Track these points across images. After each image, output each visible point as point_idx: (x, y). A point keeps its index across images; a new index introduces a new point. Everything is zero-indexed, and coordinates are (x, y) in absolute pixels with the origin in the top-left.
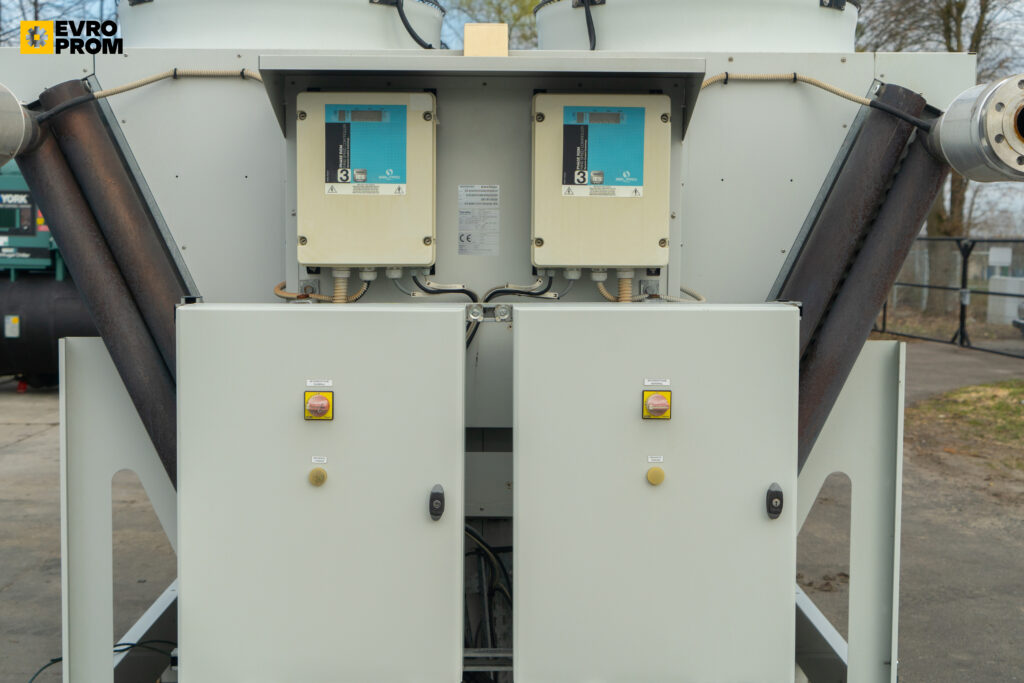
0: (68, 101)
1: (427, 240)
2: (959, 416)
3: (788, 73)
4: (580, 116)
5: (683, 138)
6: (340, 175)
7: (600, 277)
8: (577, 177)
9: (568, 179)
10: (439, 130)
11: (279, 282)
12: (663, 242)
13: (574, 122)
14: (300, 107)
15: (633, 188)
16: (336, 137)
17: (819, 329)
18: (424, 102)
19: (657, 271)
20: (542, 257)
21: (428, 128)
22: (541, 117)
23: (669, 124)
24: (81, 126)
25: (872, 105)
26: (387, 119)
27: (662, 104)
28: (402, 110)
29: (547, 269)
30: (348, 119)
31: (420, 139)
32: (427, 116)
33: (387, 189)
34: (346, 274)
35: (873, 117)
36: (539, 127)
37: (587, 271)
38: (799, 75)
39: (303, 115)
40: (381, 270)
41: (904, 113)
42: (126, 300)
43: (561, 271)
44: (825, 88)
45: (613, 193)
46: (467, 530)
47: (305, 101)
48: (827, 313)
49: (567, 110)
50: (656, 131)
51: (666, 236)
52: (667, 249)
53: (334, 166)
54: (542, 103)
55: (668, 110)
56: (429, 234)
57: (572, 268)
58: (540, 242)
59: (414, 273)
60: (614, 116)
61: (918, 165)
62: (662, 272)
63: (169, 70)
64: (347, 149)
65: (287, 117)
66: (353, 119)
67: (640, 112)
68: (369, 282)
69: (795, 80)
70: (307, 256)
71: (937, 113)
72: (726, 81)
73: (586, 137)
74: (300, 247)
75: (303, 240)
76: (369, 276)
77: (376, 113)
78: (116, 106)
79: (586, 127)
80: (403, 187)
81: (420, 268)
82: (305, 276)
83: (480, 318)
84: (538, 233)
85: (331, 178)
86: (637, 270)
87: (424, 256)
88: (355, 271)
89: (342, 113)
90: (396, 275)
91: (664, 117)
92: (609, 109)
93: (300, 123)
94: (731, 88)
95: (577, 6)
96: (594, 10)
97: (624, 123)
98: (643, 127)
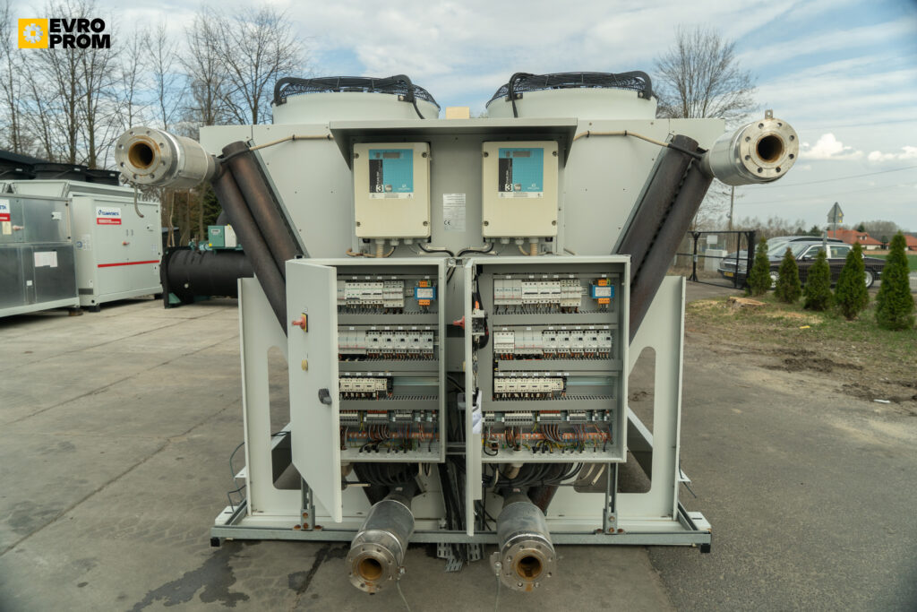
0: (236, 152)
1: (425, 223)
2: (695, 314)
3: (621, 131)
4: (508, 153)
5: (565, 167)
6: (378, 188)
7: (520, 243)
8: (507, 187)
9: (502, 189)
10: (432, 164)
11: (349, 248)
12: (554, 223)
13: (504, 157)
14: (355, 152)
15: (537, 193)
16: (375, 167)
17: (639, 270)
18: (421, 147)
19: (550, 239)
20: (488, 232)
21: (425, 161)
22: (487, 154)
23: (557, 157)
24: (244, 166)
25: (669, 146)
26: (402, 157)
27: (551, 147)
28: (410, 152)
29: (491, 238)
30: (381, 158)
31: (420, 167)
32: (424, 155)
33: (403, 196)
34: (382, 243)
35: (669, 153)
36: (485, 159)
37: (512, 239)
38: (628, 132)
39: (357, 156)
40: (401, 240)
41: (687, 150)
42: (269, 258)
43: (498, 239)
44: (646, 140)
45: (527, 196)
46: (448, 378)
47: (357, 148)
48: (643, 262)
49: (501, 150)
50: (550, 161)
51: (556, 219)
52: (556, 226)
53: (374, 182)
54: (487, 147)
55: (556, 149)
56: (426, 220)
57: (505, 238)
58: (487, 223)
59: (419, 241)
60: (527, 153)
61: (695, 179)
62: (554, 239)
63: (291, 136)
64: (381, 173)
65: (349, 157)
66: (384, 157)
67: (541, 151)
68: (395, 247)
69: (626, 134)
70: (361, 232)
71: (703, 151)
72: (588, 136)
73: (511, 165)
74: (357, 228)
75: (359, 224)
76: (394, 243)
77: (396, 154)
78: (264, 155)
79: (511, 160)
80: (412, 194)
81: (422, 239)
82: (362, 244)
83: (454, 266)
84: (485, 219)
85: (373, 190)
86: (540, 238)
87: (424, 232)
88: (387, 241)
89: (378, 154)
90: (409, 242)
91: (554, 153)
92: (524, 149)
93: (355, 160)
94: (591, 140)
95: (508, 100)
96: (517, 102)
97: (532, 157)
98: (542, 159)
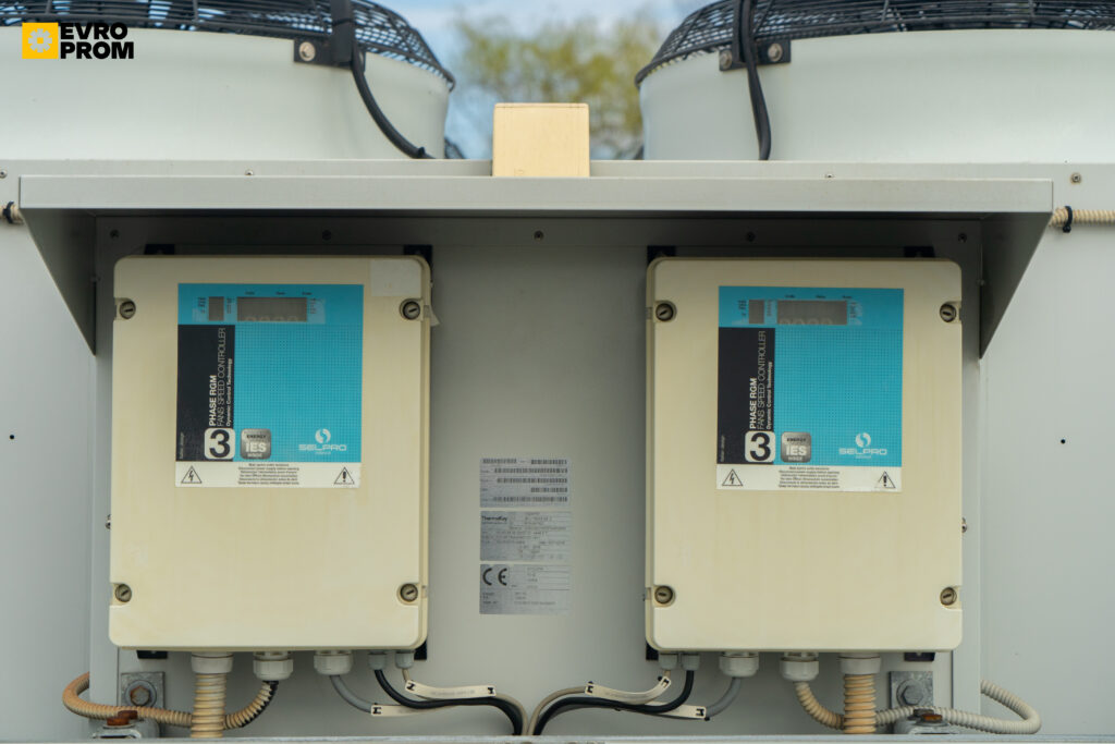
1: (407, 592)
4: (757, 308)
5: (981, 355)
6: (210, 442)
7: (804, 673)
8: (751, 445)
9: (731, 452)
10: (437, 342)
11: (75, 675)
12: (948, 595)
13: (743, 322)
14: (121, 291)
15: (879, 471)
16: (202, 358)
18: (403, 276)
19: (929, 656)
20: (671, 629)
21: (413, 336)
22: (668, 311)
23: (956, 328)
26: (318, 316)
27: (943, 281)
28: (351, 297)
29: (681, 656)
30: (229, 318)
31: (391, 361)
32: (409, 309)
33: (316, 476)
34: (223, 667)
36: (663, 333)
37: (772, 661)
39: (129, 307)
40: (302, 659)
43: (713, 659)
45: (833, 484)
47: (132, 277)
49: (727, 295)
51: (956, 581)
52: (956, 610)
54: (671, 278)
55: (955, 294)
56: (414, 579)
57: (739, 652)
58: (666, 594)
59: (378, 664)
60: (835, 307)
64: (228, 382)
66: (241, 316)
67: (892, 300)
68: (275, 684)
70: (131, 628)
72: (1068, 224)
73: (771, 356)
74: (116, 608)
75: (124, 592)
76: (273, 671)
77: (294, 303)
79: (770, 333)
80: (354, 469)
81: (392, 653)
82: (137, 665)
84: (660, 575)
85: (190, 449)
86: (883, 656)
87: (401, 627)
88: (243, 662)
89: (216, 303)
90: (337, 667)
91: (947, 311)
92: (820, 293)
93: (120, 326)
95: (727, 67)
96: (770, 77)
97: (854, 322)
98: (900, 332)
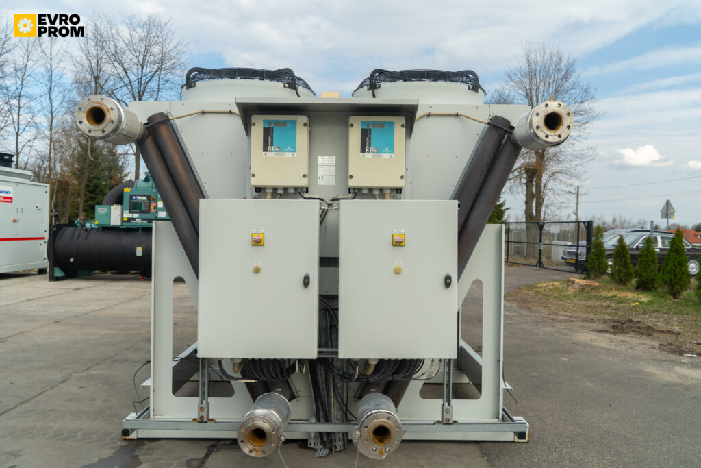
0: (159, 120)
1: (304, 176)
2: (539, 293)
3: (454, 112)
4: (368, 125)
5: (411, 137)
6: (269, 149)
7: (376, 193)
8: (367, 150)
9: (363, 151)
10: (310, 134)
12: (402, 177)
13: (365, 127)
14: (253, 121)
15: (389, 155)
16: (268, 133)
18: (302, 119)
19: (400, 191)
20: (352, 183)
21: (306, 130)
22: (352, 125)
23: (404, 129)
24: (163, 131)
25: (489, 123)
26: (288, 126)
27: (400, 121)
28: (295, 122)
29: (354, 189)
30: (272, 126)
31: (302, 135)
32: (305, 125)
33: (288, 155)
34: (271, 191)
35: (489, 129)
36: (351, 129)
37: (371, 190)
38: (459, 113)
39: (254, 124)
40: (285, 189)
41: (502, 126)
42: (180, 203)
43: (360, 189)
44: (472, 119)
45: (381, 157)
46: (320, 299)
47: (255, 119)
49: (362, 122)
50: (399, 132)
51: (403, 174)
52: (404, 180)
53: (266, 145)
54: (352, 120)
55: (404, 122)
56: (305, 173)
57: (365, 188)
58: (351, 177)
59: (299, 190)
60: (382, 125)
61: (508, 149)
62: (403, 191)
63: (201, 110)
64: (272, 137)
65: (248, 126)
66: (274, 126)
67: (392, 124)
68: (281, 194)
69: (457, 115)
70: (255, 182)
71: (513, 128)
72: (429, 115)
73: (370, 134)
74: (252, 178)
75: (253, 175)
76: (280, 192)
77: (284, 123)
78: (178, 124)
79: (370, 130)
80: (295, 154)
81: (302, 188)
82: (254, 191)
83: (326, 208)
84: (350, 173)
85: (265, 150)
86: (392, 189)
87: (303, 182)
88: (275, 189)
89: (270, 123)
90: (292, 191)
91: (402, 126)
92: (380, 122)
93: (253, 128)
94: (431, 119)
95: (369, 90)
96: (375, 91)
97: (386, 128)
98: (393, 133)
